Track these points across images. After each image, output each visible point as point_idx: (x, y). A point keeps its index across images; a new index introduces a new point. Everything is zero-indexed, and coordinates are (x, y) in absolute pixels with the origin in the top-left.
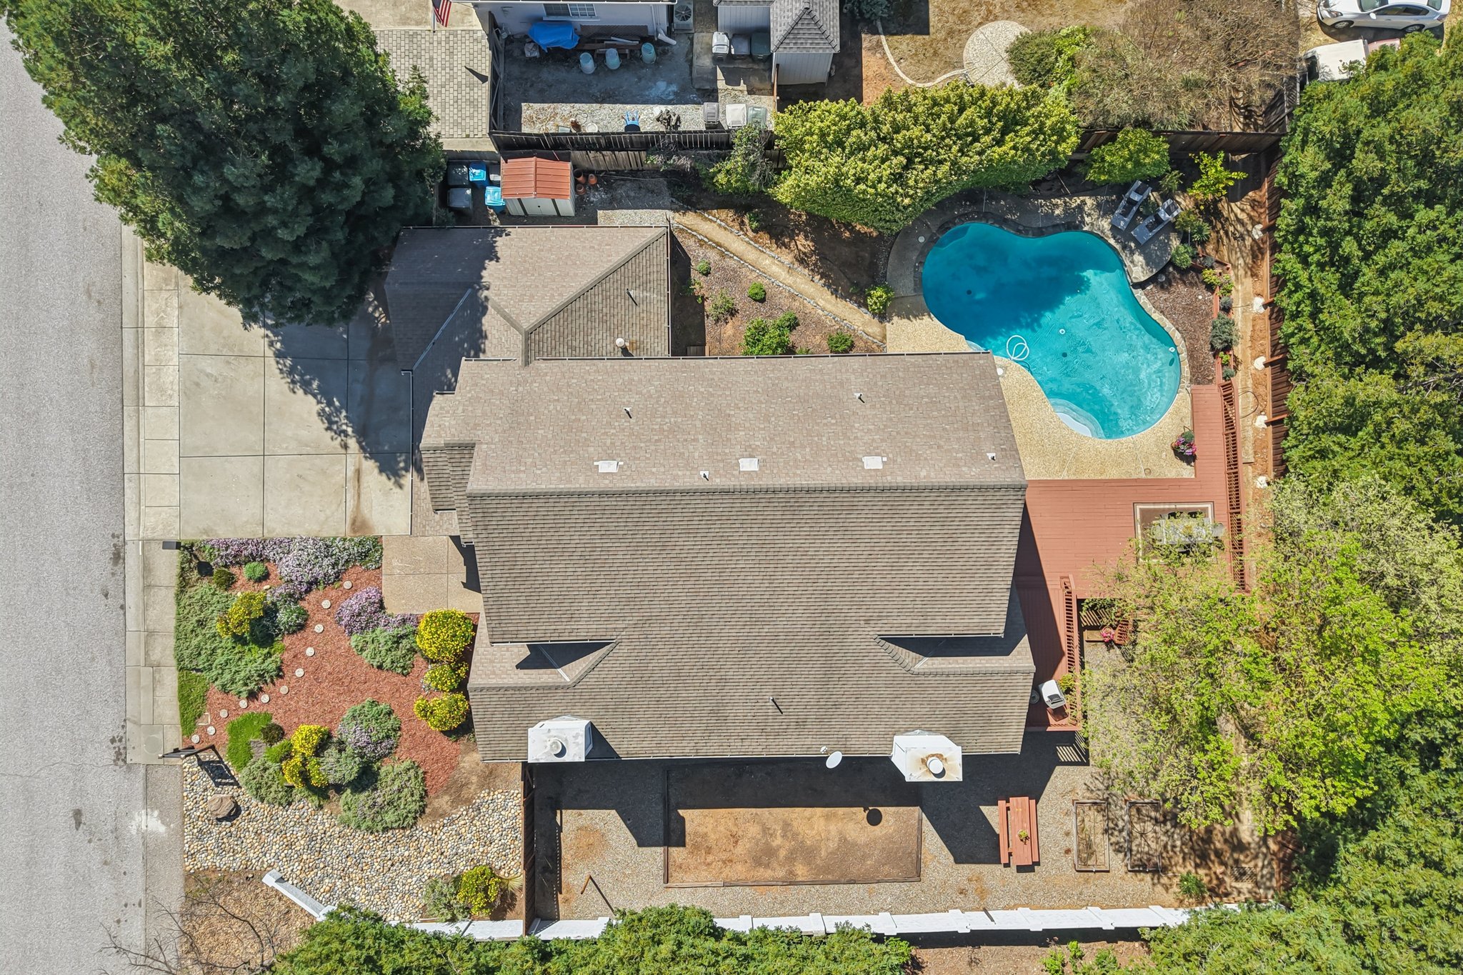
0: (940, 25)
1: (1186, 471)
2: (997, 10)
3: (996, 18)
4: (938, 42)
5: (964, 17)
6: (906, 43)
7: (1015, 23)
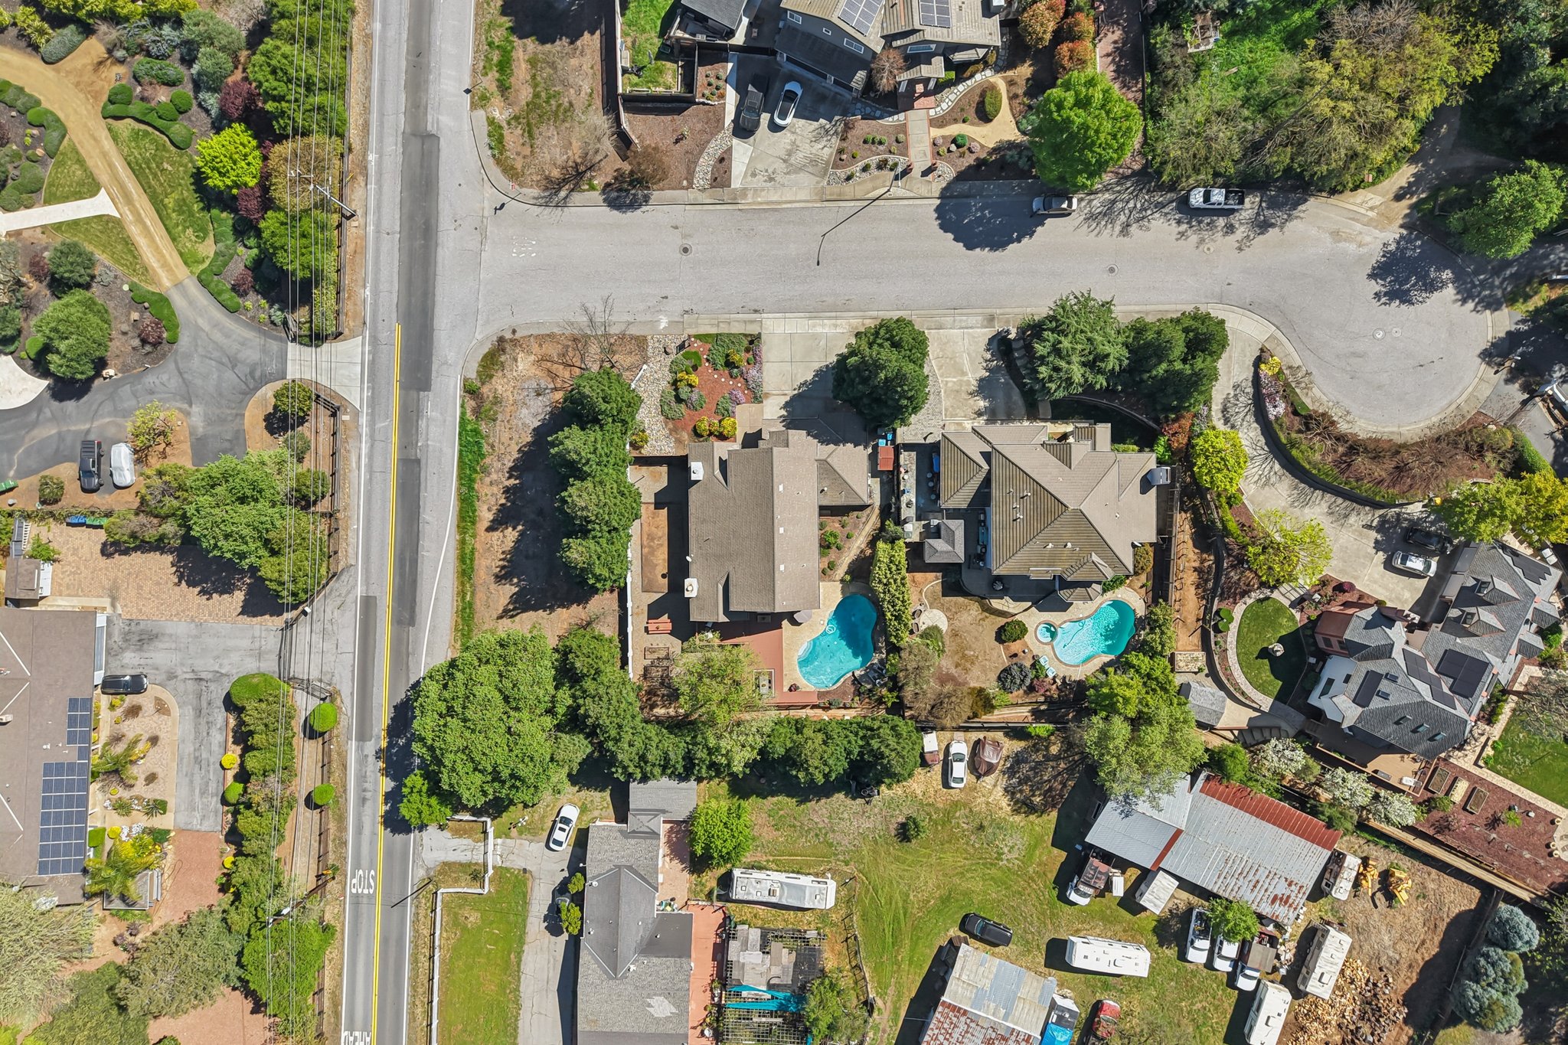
0: (946, 601)
1: (786, 689)
2: (951, 622)
3: (948, 621)
4: (940, 600)
5: (949, 609)
6: (939, 588)
7: (947, 629)
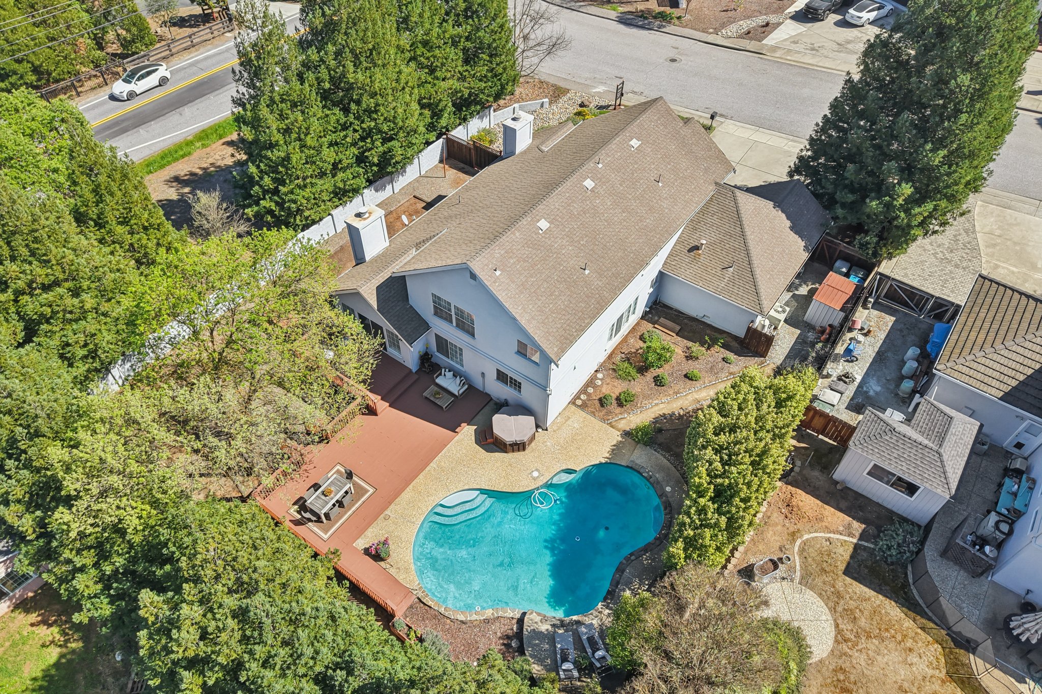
0: (850, 590)
1: (361, 544)
2: (844, 647)
3: (837, 641)
4: (834, 580)
7: (825, 655)
